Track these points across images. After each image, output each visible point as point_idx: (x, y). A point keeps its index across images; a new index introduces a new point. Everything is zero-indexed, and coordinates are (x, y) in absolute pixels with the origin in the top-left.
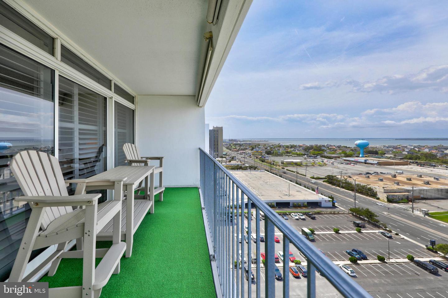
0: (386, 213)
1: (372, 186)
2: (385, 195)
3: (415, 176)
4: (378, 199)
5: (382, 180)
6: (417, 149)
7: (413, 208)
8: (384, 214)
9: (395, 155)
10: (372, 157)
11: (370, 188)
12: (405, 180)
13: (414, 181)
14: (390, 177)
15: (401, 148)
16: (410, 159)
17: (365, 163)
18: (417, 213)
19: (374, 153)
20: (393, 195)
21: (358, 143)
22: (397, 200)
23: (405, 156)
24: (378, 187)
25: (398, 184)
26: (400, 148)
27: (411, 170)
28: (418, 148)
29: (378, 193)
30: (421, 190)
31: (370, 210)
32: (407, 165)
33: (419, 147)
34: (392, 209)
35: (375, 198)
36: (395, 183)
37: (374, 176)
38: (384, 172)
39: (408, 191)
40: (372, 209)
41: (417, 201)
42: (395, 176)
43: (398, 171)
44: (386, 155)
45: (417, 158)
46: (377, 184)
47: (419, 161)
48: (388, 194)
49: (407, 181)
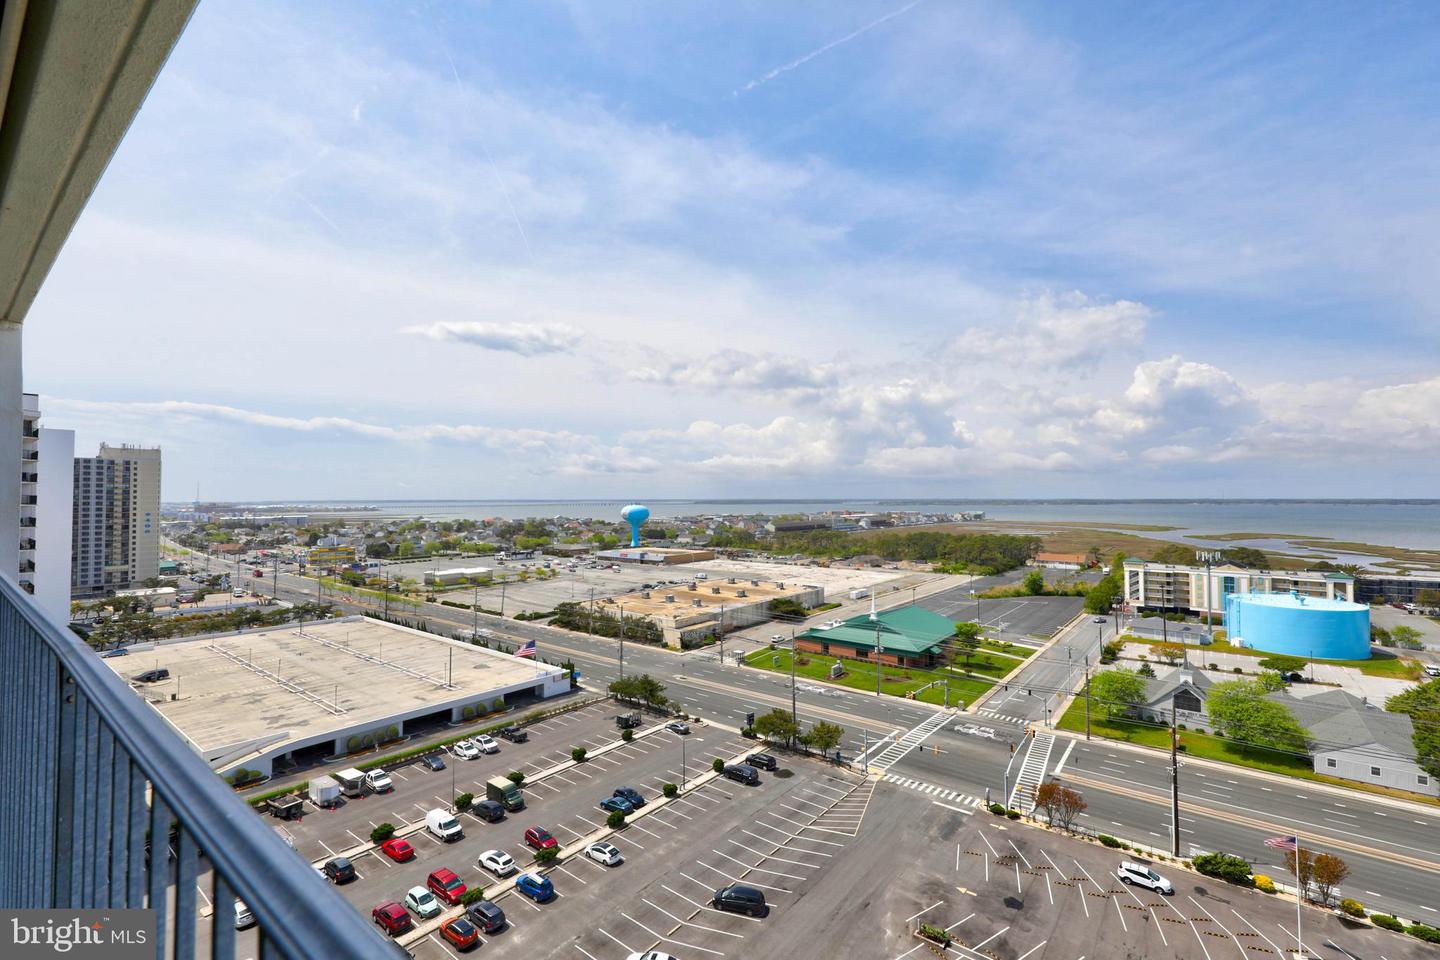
0: (678, 677)
1: (654, 617)
2: (678, 634)
3: (725, 582)
4: (665, 646)
5: (671, 600)
6: (728, 524)
7: (721, 653)
8: (674, 679)
9: (694, 539)
10: (654, 544)
11: (650, 622)
12: (708, 592)
13: (724, 594)
14: (685, 589)
15: (705, 522)
16: (718, 545)
17: (642, 562)
18: (730, 662)
19: (658, 535)
20: (691, 631)
21: (628, 512)
22: (698, 640)
23: (709, 539)
24: (665, 617)
25: (699, 604)
26: (701, 521)
27: (719, 569)
28: (730, 521)
29: (665, 632)
30: (733, 611)
31: (650, 678)
32: (713, 559)
33: (731, 518)
34: (689, 663)
35: (658, 646)
36: (695, 602)
37: (660, 591)
38: (675, 579)
39: (714, 617)
40: (654, 674)
41: (728, 635)
42: (694, 587)
43: (699, 575)
44: (679, 540)
45: (729, 543)
46: (664, 611)
47: (729, 549)
48: (681, 630)
49: (714, 595)
